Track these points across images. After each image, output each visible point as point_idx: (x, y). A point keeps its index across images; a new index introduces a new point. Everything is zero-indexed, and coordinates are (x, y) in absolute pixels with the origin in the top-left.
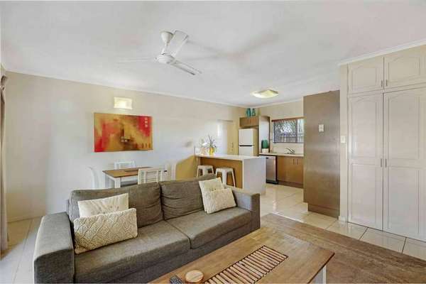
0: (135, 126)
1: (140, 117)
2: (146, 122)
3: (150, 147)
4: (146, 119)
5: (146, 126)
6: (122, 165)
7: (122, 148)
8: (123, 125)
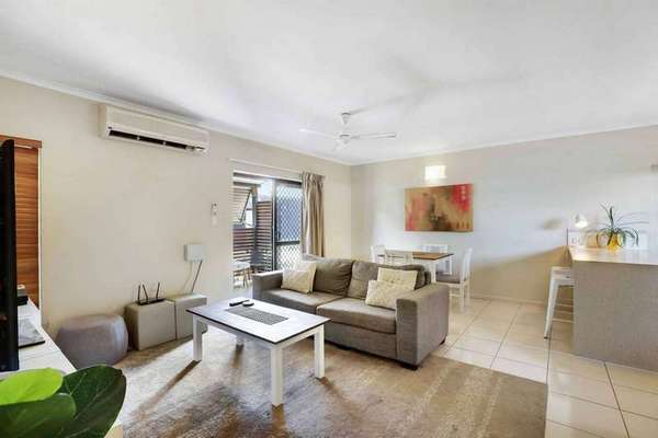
0: (448, 199)
1: (454, 186)
2: (463, 192)
3: (468, 228)
4: (463, 188)
5: (464, 198)
6: (433, 247)
7: (431, 227)
8: (434, 200)
